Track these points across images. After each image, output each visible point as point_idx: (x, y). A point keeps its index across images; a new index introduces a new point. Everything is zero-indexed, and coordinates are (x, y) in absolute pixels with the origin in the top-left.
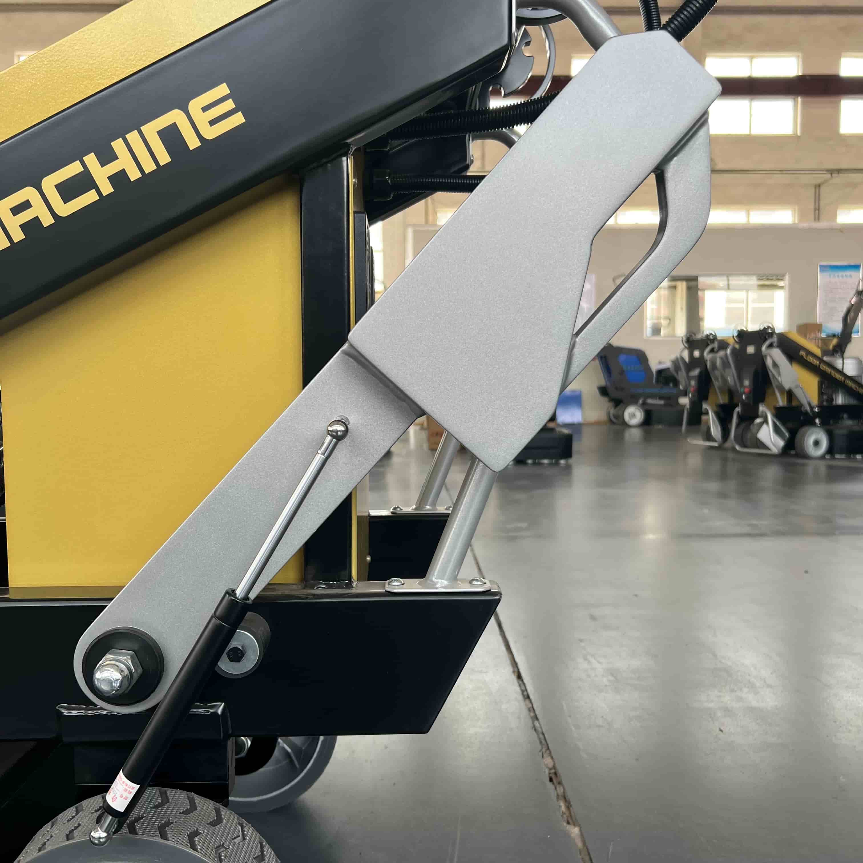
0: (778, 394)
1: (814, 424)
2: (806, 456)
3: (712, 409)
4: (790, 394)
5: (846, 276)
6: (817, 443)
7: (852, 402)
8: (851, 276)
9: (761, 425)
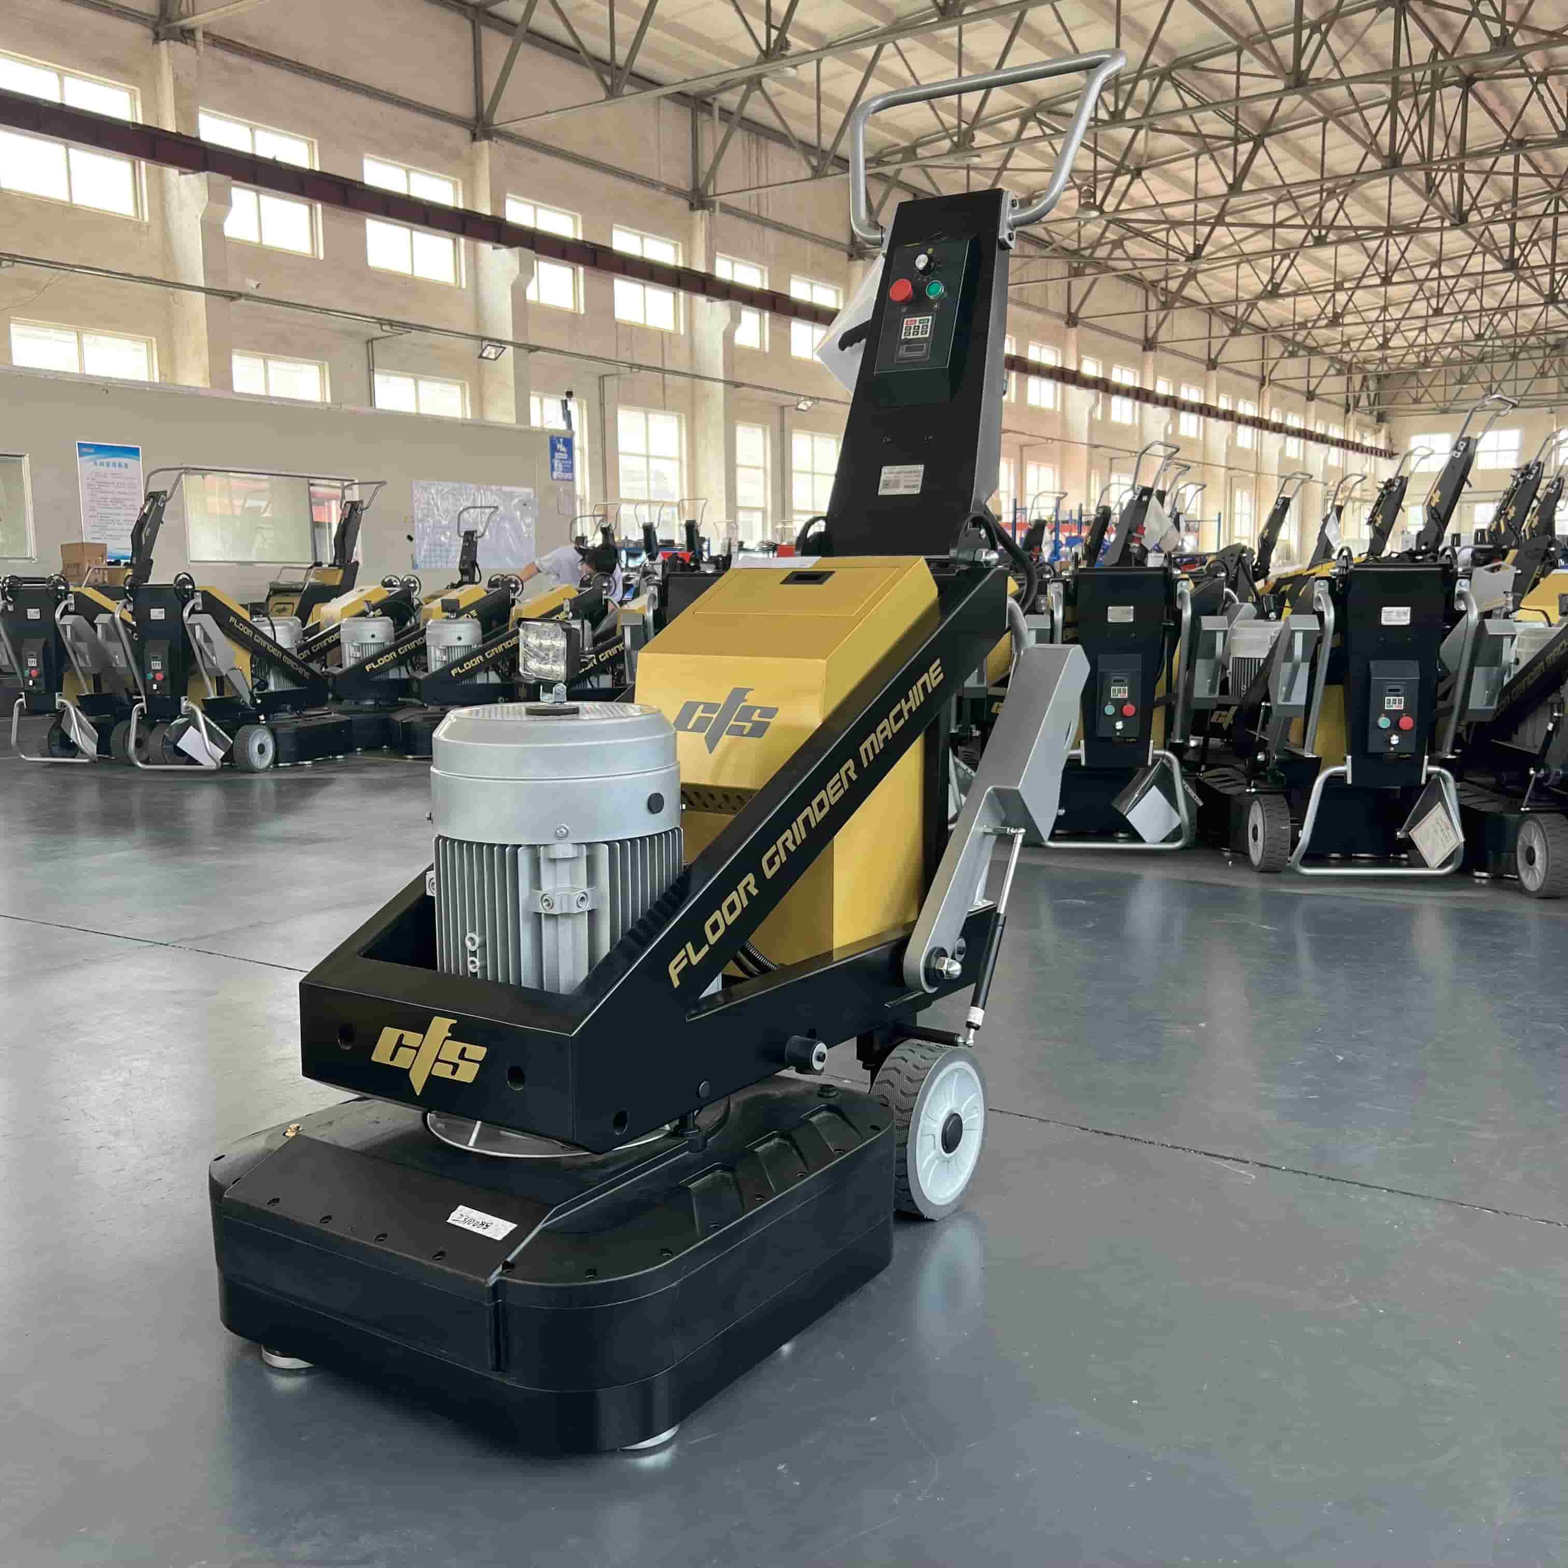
0: (207, 679)
1: (258, 722)
2: (252, 771)
3: (73, 704)
4: (221, 681)
5: (114, 465)
6: (262, 749)
7: (287, 686)
8: (126, 466)
9: (183, 729)
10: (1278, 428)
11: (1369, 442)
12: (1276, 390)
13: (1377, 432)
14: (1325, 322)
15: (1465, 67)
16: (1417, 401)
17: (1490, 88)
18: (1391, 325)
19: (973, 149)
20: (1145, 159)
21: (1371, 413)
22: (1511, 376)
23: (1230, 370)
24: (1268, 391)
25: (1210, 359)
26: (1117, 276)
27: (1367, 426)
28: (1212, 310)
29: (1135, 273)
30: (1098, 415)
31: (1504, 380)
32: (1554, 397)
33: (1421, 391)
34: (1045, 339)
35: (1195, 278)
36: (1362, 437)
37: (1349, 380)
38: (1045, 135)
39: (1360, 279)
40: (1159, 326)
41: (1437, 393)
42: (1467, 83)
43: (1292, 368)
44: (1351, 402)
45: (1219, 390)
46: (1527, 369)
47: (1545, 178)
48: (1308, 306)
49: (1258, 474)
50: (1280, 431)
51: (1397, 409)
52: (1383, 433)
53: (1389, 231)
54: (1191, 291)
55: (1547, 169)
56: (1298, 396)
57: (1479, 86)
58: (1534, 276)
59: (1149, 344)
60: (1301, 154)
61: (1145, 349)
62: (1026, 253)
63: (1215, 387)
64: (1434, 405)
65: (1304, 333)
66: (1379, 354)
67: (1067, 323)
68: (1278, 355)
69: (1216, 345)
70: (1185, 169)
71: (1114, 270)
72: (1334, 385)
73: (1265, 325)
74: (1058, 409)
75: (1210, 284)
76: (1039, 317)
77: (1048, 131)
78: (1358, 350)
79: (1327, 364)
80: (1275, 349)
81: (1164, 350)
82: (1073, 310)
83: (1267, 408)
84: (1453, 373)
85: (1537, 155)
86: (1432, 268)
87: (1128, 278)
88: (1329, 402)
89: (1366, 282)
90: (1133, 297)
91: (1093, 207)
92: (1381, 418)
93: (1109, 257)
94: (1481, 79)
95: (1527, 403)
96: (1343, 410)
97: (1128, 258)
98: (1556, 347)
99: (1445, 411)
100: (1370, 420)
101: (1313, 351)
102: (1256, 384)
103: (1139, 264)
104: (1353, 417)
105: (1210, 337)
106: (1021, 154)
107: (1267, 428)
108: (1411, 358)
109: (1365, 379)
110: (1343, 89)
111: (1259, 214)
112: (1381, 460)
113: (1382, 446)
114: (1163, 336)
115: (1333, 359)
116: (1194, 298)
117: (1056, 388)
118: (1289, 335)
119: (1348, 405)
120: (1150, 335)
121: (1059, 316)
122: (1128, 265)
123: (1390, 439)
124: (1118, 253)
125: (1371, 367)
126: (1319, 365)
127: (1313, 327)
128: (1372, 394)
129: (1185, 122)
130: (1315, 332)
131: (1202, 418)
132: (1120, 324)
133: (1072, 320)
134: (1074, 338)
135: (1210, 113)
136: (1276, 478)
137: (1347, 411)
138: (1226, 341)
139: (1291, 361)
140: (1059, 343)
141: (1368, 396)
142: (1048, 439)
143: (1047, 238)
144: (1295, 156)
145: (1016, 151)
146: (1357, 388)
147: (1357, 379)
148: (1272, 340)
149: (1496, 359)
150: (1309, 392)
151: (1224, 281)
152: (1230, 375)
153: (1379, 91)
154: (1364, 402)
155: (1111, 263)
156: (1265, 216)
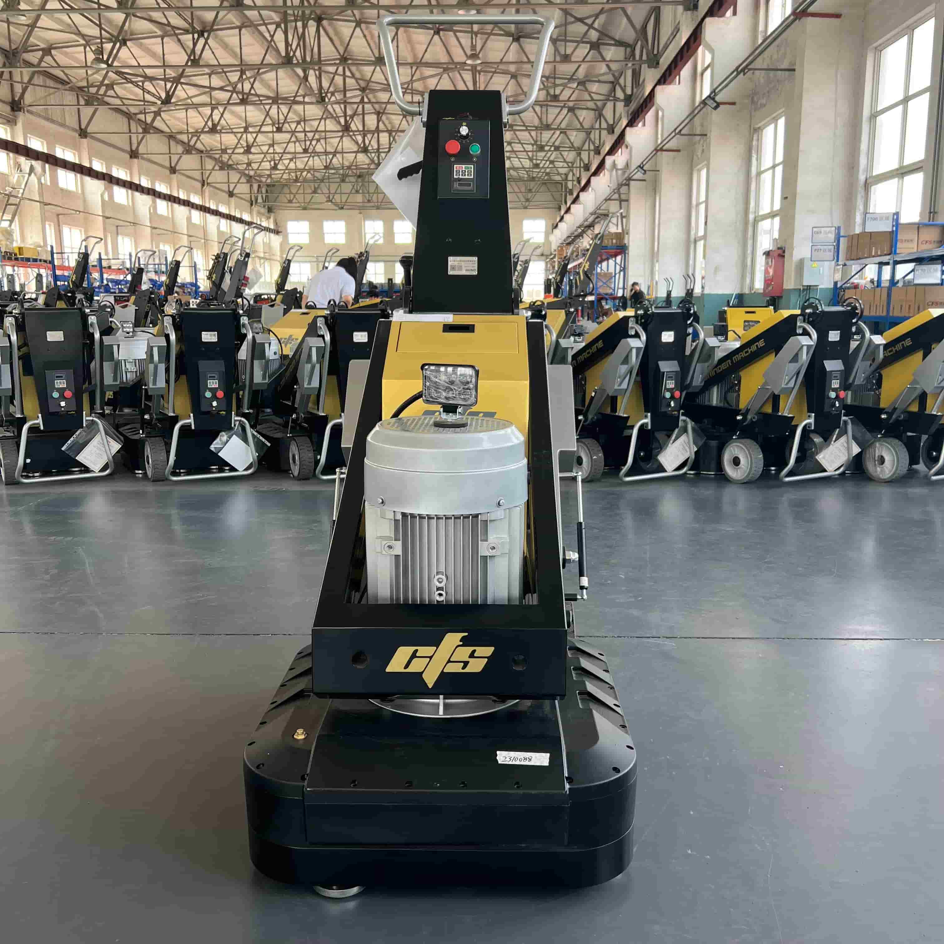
10: (216, 213)
11: (265, 224)
12: (211, 189)
13: (268, 218)
14: (242, 150)
15: (318, 12)
16: (290, 201)
17: (330, 25)
18: (277, 157)
19: (20, 10)
20: (129, 34)
21: (264, 206)
22: (339, 191)
23: (183, 175)
24: (207, 189)
25: (171, 167)
26: (110, 108)
27: (263, 214)
28: (171, 137)
29: (124, 108)
30: (106, 197)
31: (335, 193)
32: (361, 204)
33: (292, 196)
34: (66, 144)
35: (160, 115)
36: (261, 221)
37: (251, 186)
38: (64, 9)
39: (261, 126)
40: (139, 144)
41: (300, 197)
42: (319, 20)
43: (218, 176)
44: (253, 199)
45: (179, 187)
46: (347, 187)
47: (357, 80)
48: (229, 140)
49: (206, 240)
50: (216, 215)
51: (279, 206)
52: (272, 220)
53: (276, 100)
54: (158, 123)
55: (358, 75)
56: (224, 194)
57: (325, 23)
58: (354, 135)
59: (134, 154)
60: (225, 46)
61: (131, 157)
62: (48, 85)
63: (176, 185)
64: (298, 205)
65: (227, 156)
66: (268, 173)
67: (80, 135)
68: (211, 168)
69: (175, 158)
70: (155, 44)
71: (108, 104)
72: (243, 188)
73: (203, 149)
74: (80, 192)
75: (170, 120)
76: (61, 129)
77: (66, 7)
78: (258, 169)
79: (239, 176)
80: (209, 164)
81: (143, 159)
82: (83, 127)
83: (207, 201)
84: (310, 187)
85: (353, 69)
86: (297, 125)
87: (117, 110)
88: (242, 199)
89: (264, 129)
90: (121, 123)
91: (101, 61)
92: (270, 210)
93: (105, 95)
94: (326, 19)
95: (349, 207)
96: (249, 204)
97: (118, 97)
98: (359, 176)
99: (305, 209)
100: (263, 210)
101: (230, 167)
102: (199, 185)
103: (126, 102)
104: (255, 208)
105: (170, 153)
106: (45, 18)
107: (209, 212)
108: (285, 176)
109: (259, 186)
110: (256, 13)
111: (201, 79)
112: (272, 235)
113: (272, 227)
114: (142, 150)
115: (242, 173)
116: (160, 128)
117: (76, 179)
118: (217, 156)
119: (252, 201)
120: (134, 148)
121: (74, 130)
122: (118, 102)
123: (276, 223)
124: (111, 93)
125: (264, 180)
126: (234, 177)
127: (233, 153)
128: (264, 196)
129: (158, 16)
130: (234, 156)
131: (170, 203)
132: (115, 139)
133: (83, 133)
134: (85, 146)
135: (174, 13)
136: (216, 243)
137: (252, 205)
138: (181, 157)
139: (218, 173)
140: (76, 148)
141: (262, 196)
142: (76, 211)
143: (65, 78)
144: (222, 47)
145: (42, 17)
146: (256, 192)
147: (255, 186)
148: (206, 159)
149: (331, 180)
150: (230, 192)
151: (178, 119)
152: (184, 178)
153: (271, 17)
154: (260, 200)
155: (106, 99)
156: (204, 81)
